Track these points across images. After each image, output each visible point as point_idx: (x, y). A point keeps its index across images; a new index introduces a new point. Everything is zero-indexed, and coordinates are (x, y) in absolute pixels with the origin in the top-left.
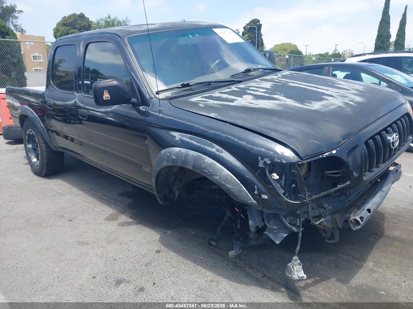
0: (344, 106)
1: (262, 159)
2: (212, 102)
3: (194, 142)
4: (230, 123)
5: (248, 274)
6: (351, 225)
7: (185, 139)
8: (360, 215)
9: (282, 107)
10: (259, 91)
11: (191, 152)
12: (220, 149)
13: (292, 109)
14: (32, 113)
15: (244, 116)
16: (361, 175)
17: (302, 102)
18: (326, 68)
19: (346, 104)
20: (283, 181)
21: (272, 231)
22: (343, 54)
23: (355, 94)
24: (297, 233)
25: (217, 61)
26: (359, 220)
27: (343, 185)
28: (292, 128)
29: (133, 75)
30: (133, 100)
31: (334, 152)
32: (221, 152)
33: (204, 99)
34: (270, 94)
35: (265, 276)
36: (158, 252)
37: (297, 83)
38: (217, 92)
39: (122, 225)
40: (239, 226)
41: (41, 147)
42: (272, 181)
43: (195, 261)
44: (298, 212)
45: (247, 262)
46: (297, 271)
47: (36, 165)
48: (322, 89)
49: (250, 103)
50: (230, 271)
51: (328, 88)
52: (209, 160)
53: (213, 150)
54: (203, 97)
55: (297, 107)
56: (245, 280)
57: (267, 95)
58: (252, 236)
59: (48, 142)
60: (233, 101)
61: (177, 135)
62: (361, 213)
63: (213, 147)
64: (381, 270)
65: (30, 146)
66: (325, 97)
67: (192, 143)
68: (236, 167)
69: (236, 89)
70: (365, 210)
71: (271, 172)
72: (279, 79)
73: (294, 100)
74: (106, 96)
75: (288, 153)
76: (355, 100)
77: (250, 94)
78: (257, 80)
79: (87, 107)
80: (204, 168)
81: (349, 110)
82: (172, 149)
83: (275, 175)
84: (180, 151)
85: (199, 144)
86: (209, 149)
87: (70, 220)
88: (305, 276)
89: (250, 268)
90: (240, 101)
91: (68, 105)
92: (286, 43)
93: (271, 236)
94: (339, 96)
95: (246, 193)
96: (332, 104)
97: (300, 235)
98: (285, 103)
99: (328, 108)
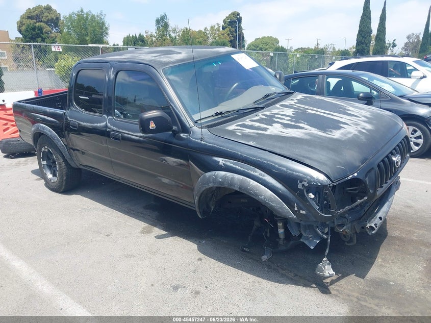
0: (358, 134)
1: (301, 182)
2: (247, 131)
3: (237, 167)
4: (269, 152)
5: (282, 274)
6: (367, 230)
7: (228, 164)
8: (375, 222)
9: (309, 136)
10: (284, 119)
11: (237, 176)
12: (263, 173)
13: (318, 138)
14: (50, 131)
15: (279, 144)
16: (375, 191)
17: (325, 131)
18: (321, 76)
19: (360, 132)
20: (318, 199)
21: (307, 239)
22: (324, 48)
23: (364, 122)
24: (327, 239)
25: (236, 85)
26: (374, 226)
27: (362, 200)
28: (321, 156)
29: (173, 105)
30: (174, 128)
31: (356, 174)
32: (264, 176)
33: (239, 128)
34: (296, 122)
35: (296, 275)
36: (200, 260)
37: (314, 110)
38: (247, 120)
39: (158, 237)
40: (268, 235)
41: (60, 165)
42: (309, 200)
43: (234, 266)
44: (327, 223)
45: (279, 264)
46: (327, 270)
47: (52, 181)
48: (337, 116)
49: (281, 132)
50: (266, 272)
51: (342, 116)
52: (253, 183)
53: (257, 174)
54: (237, 126)
55: (321, 136)
56: (281, 279)
57: (293, 123)
58: (281, 242)
59: (67, 160)
60: (265, 129)
61: (221, 161)
62: (374, 220)
63: (256, 172)
64: (388, 265)
65: (44, 163)
66: (342, 125)
67: (236, 168)
68: (277, 188)
69: (264, 117)
70: (378, 218)
71: (308, 192)
72: (297, 105)
73: (318, 129)
74: (152, 126)
75: (322, 177)
76: (366, 128)
77: (278, 122)
78: (277, 105)
79: (121, 131)
80: (249, 189)
81: (363, 138)
82: (217, 172)
83: (311, 194)
84: (226, 174)
85: (243, 169)
86: (252, 173)
87: (108, 235)
88: (334, 273)
89: (283, 269)
90: (272, 130)
91: (97, 127)
92: (267, 36)
93: (306, 242)
94: (353, 123)
95: (287, 209)
96: (349, 133)
97: (329, 241)
98: (311, 131)
99: (347, 137)
